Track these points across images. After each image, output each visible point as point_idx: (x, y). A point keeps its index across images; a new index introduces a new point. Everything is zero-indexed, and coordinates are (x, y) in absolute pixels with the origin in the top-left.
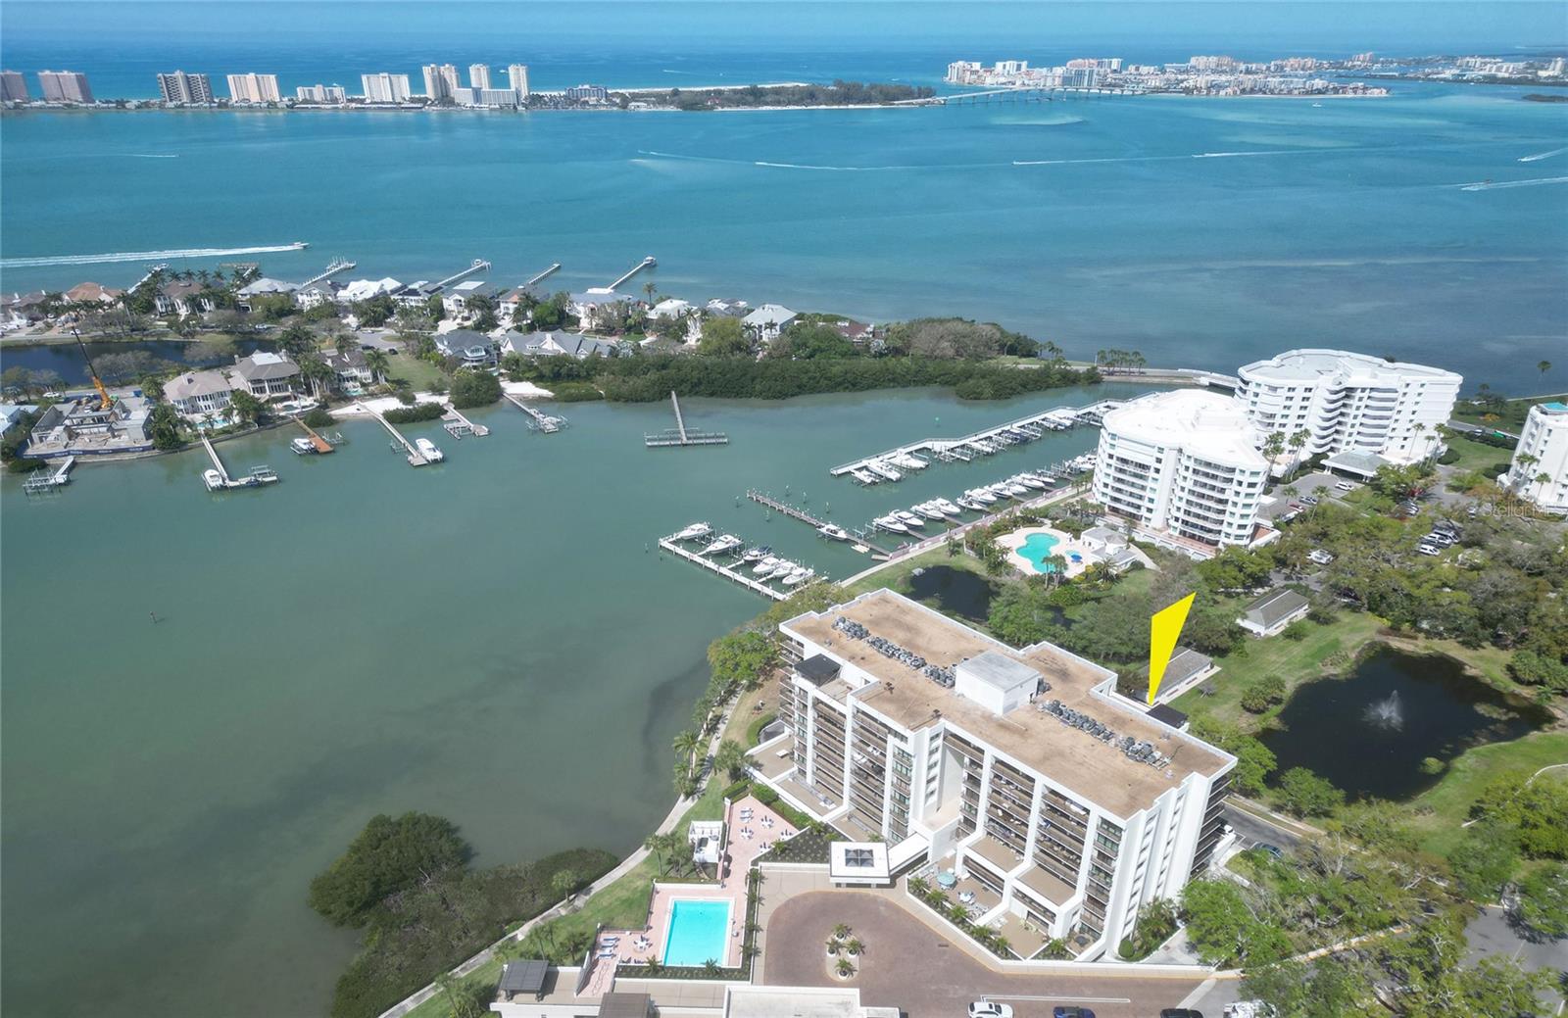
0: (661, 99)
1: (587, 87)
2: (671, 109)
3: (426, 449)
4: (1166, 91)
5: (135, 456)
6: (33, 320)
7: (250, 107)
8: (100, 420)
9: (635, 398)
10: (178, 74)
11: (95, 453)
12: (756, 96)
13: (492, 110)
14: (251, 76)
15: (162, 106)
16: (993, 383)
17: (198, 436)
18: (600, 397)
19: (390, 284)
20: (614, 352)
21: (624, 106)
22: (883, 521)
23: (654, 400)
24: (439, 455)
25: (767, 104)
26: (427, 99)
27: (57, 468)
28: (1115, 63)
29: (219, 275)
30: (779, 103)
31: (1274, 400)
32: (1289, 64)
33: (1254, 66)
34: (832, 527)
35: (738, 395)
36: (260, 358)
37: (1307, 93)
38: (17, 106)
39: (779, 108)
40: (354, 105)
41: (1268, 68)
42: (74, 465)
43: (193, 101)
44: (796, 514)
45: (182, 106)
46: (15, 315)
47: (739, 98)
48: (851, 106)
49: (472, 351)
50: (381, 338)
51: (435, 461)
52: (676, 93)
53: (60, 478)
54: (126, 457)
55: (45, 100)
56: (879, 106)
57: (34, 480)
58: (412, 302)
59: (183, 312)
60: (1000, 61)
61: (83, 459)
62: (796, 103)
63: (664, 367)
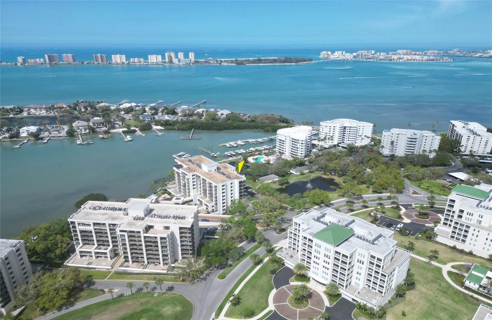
0: (232, 62)
1: (211, 58)
2: (234, 64)
3: (129, 138)
4: (384, 60)
5: (63, 138)
6: (47, 111)
7: (117, 64)
8: (57, 131)
9: (183, 130)
10: (99, 55)
11: (54, 137)
12: (259, 61)
13: (183, 65)
14: (119, 55)
15: (93, 63)
16: (272, 128)
17: (78, 134)
18: (175, 129)
19: (134, 104)
20: (182, 119)
21: (220, 64)
22: (226, 153)
23: (188, 130)
24: (131, 139)
25: (262, 63)
26: (166, 62)
27: (45, 140)
28: (373, 52)
29: (93, 102)
30: (265, 63)
31: (327, 129)
32: (429, 52)
33: (417, 53)
34: (213, 154)
35: (209, 130)
36: (96, 118)
37: (428, 60)
38: (56, 63)
39: (265, 64)
40: (145, 63)
41: (422, 53)
42: (49, 139)
43: (102, 62)
44: (208, 152)
45: (99, 63)
46: (43, 110)
47: (254, 62)
48: (286, 64)
49: (147, 119)
50: (128, 117)
51: (130, 140)
52: (237, 60)
53: (46, 141)
54: (61, 138)
55: (63, 62)
56: (294, 64)
57: (40, 141)
58: (137, 108)
59: (83, 110)
60: (337, 51)
61: (51, 138)
62: (270, 63)
63: (193, 123)
